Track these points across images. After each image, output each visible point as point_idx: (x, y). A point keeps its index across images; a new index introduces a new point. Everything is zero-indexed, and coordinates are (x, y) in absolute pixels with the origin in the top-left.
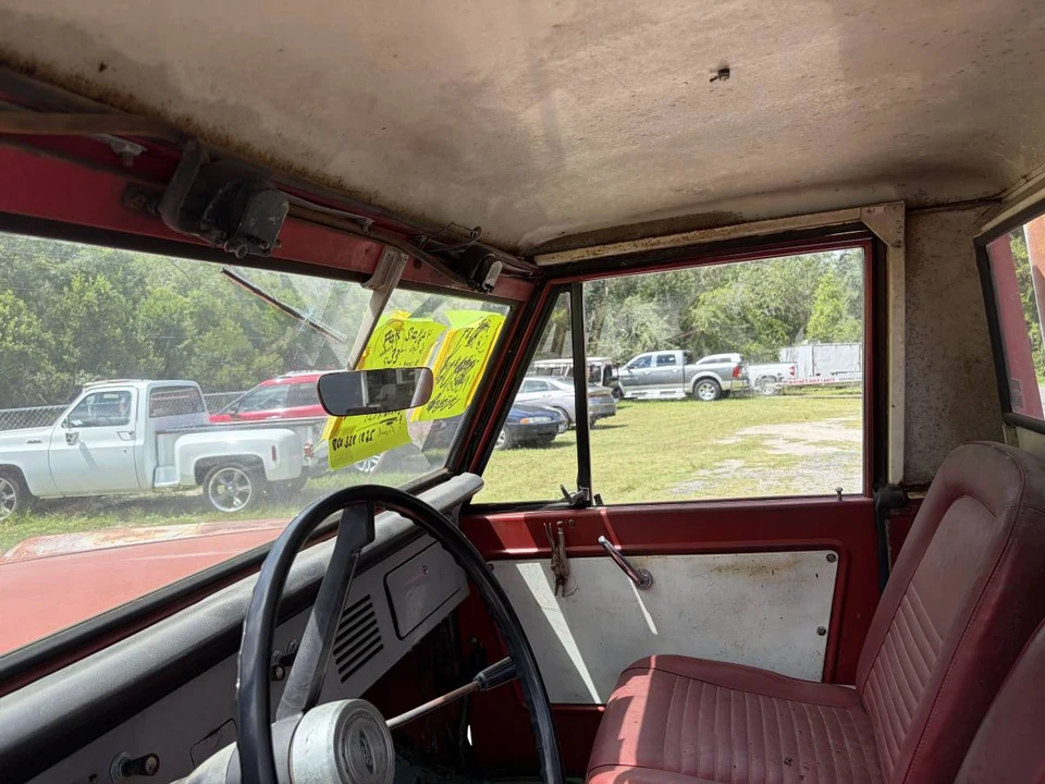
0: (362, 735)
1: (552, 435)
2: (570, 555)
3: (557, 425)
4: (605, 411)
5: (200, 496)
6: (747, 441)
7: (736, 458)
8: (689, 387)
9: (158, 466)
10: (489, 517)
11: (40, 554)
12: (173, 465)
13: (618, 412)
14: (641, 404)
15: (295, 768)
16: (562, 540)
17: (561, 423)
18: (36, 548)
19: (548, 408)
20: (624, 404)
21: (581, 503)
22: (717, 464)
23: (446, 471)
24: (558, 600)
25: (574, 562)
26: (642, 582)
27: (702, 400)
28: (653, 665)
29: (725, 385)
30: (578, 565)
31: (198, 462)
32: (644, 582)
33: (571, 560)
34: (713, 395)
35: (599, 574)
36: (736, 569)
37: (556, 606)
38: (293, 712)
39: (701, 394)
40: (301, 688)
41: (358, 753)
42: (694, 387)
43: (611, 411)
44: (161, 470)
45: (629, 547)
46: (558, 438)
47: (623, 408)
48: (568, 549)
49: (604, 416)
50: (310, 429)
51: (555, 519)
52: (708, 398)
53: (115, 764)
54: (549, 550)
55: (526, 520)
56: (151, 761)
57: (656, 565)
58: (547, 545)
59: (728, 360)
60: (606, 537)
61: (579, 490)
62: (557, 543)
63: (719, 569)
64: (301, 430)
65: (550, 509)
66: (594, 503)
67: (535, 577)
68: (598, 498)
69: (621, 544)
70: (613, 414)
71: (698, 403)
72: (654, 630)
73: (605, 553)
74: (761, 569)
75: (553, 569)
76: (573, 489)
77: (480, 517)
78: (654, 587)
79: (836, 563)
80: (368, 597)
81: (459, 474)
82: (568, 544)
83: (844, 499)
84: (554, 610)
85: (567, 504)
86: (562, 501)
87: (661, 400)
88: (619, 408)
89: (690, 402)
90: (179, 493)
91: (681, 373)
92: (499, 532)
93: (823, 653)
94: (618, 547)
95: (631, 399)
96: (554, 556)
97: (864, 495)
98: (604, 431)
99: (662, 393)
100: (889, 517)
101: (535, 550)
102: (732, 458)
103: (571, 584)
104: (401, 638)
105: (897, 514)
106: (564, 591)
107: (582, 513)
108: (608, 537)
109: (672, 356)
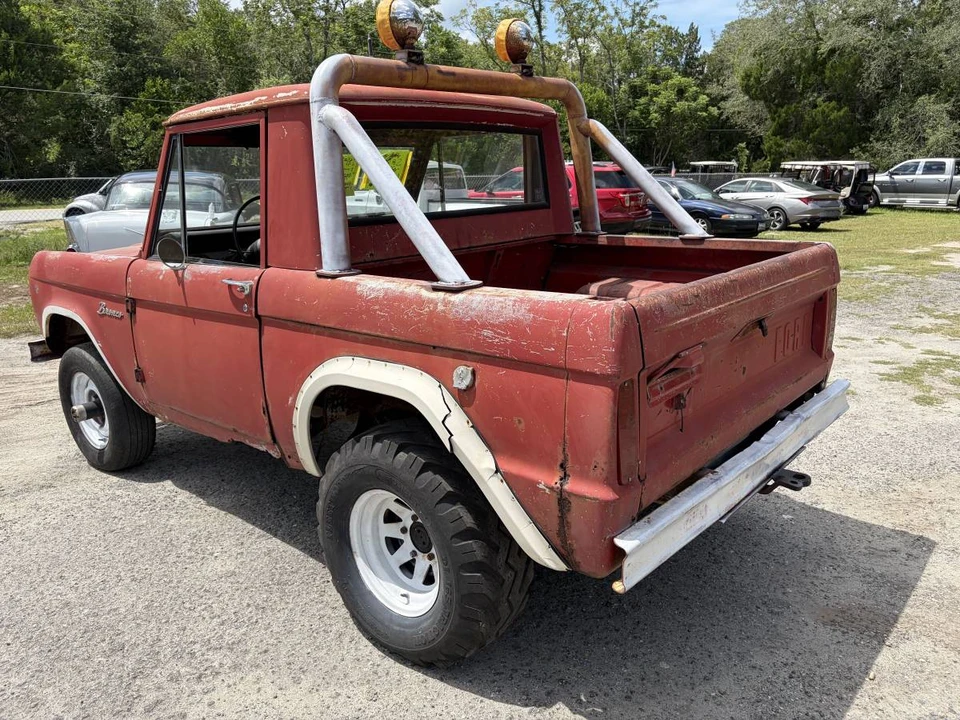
8: (954, 199)
87: (920, 210)
91: (948, 182)
99: (922, 202)
109: (944, 164)
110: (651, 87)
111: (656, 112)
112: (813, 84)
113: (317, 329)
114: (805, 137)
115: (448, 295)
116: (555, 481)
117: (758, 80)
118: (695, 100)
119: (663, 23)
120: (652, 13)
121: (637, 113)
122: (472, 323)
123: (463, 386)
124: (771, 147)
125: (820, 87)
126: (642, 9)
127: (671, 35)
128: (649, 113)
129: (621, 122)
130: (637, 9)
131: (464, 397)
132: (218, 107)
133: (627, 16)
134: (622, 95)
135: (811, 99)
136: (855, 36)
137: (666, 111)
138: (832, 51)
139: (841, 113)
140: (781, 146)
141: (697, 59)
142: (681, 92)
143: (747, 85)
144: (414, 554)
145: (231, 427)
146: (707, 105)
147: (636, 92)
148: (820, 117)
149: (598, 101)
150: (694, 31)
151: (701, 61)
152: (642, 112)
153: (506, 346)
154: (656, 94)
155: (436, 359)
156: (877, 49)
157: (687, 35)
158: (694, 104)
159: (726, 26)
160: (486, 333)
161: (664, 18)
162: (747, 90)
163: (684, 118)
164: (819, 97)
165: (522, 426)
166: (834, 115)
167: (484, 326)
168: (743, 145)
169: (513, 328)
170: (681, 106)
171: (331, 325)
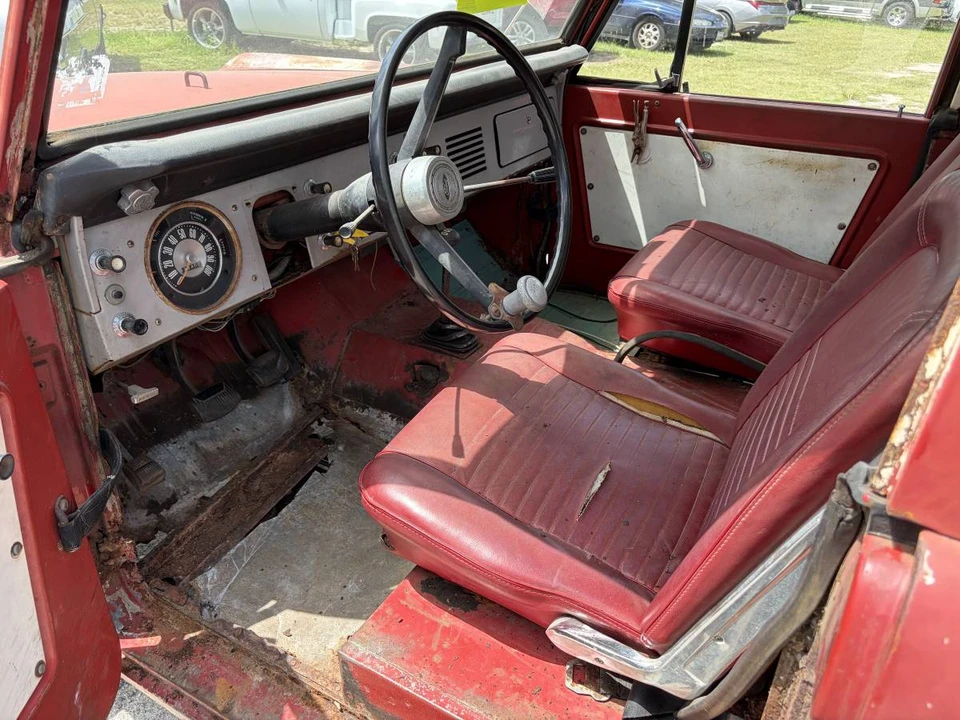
0: (445, 177)
1: (710, 41)
2: (650, 131)
3: (716, 31)
4: (775, 23)
5: (371, 53)
6: (917, 78)
7: (894, 94)
8: (878, 8)
9: (337, 18)
10: (590, 89)
11: (251, 66)
12: (350, 19)
13: (788, 26)
14: (818, 21)
15: (404, 185)
16: (646, 116)
17: (721, 30)
18: (249, 61)
19: (713, 11)
20: (800, 17)
21: (670, 88)
22: (872, 97)
23: (560, 41)
24: (633, 166)
25: (652, 137)
26: (704, 162)
27: (889, 26)
28: (692, 226)
29: (919, 11)
30: (655, 141)
31: (371, 18)
32: (705, 163)
33: (650, 135)
34: (902, 22)
35: (670, 150)
36: (785, 163)
37: (630, 171)
38: (407, 157)
39: (889, 18)
40: (412, 143)
41: (441, 186)
42: (885, 7)
43: (779, 23)
44: (340, 23)
45: (699, 131)
46: (715, 46)
47: (797, 22)
48: (649, 126)
49: (772, 28)
51: (643, 98)
52: (896, 24)
53: (307, 184)
54: (634, 124)
55: (621, 96)
56: (327, 187)
57: (719, 150)
58: (632, 120)
60: (682, 119)
61: (671, 75)
62: (641, 119)
63: (771, 162)
65: (642, 89)
66: (682, 89)
67: (618, 144)
68: (686, 85)
69: (694, 128)
70: (782, 28)
71: (884, 28)
72: (704, 203)
73: (679, 134)
74: (807, 166)
75: (634, 140)
76: (665, 75)
77: (584, 87)
78: (712, 169)
79: (875, 172)
80: (480, 129)
81: (569, 46)
82: (650, 121)
83: (903, 116)
84: (627, 174)
85: (657, 87)
86: (654, 84)
87: (842, 20)
88: (790, 22)
89: (874, 27)
90: (354, 48)
92: (596, 102)
93: (837, 244)
94: (691, 130)
95: (810, 14)
96: (637, 130)
97: (925, 116)
98: (766, 46)
99: (846, 11)
100: (937, 138)
101: (623, 122)
102: (890, 93)
103: (646, 155)
104: (501, 167)
105: (945, 136)
106: (638, 160)
107: (669, 96)
108: (685, 121)
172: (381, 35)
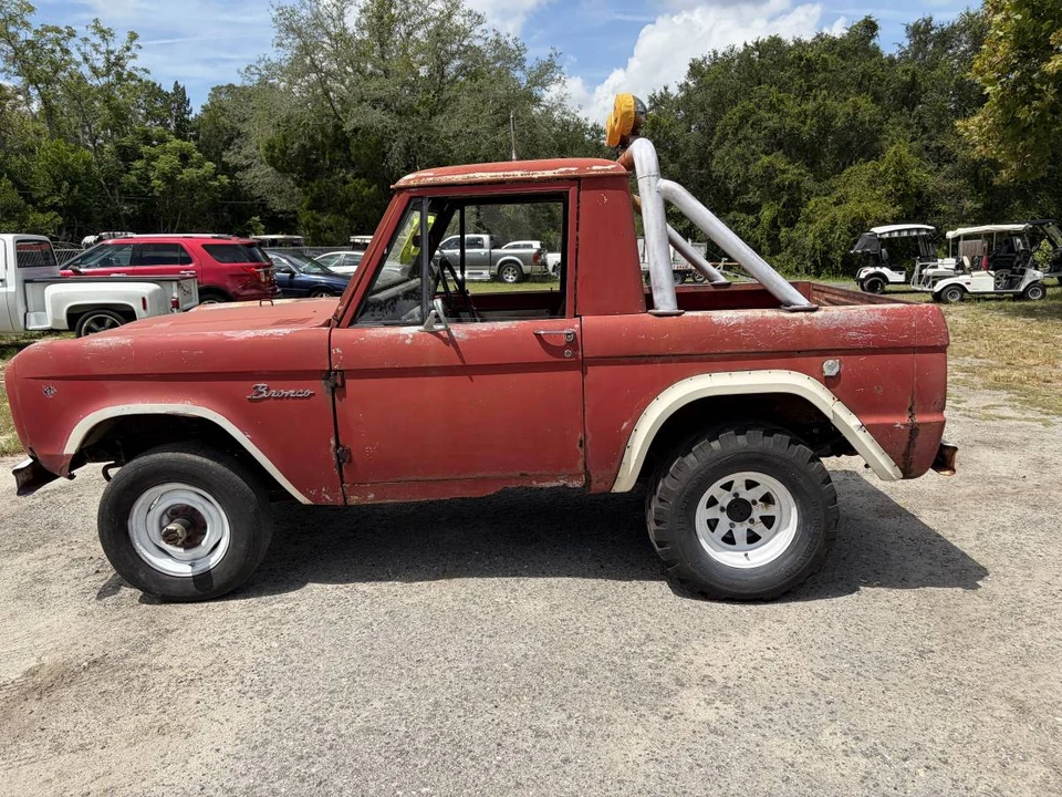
8: (494, 270)
9: (28, 311)
12: (45, 311)
27: (505, 282)
29: (527, 269)
31: (70, 308)
34: (514, 279)
39: (505, 276)
42: (499, 270)
44: (32, 315)
50: (175, 284)
52: (511, 281)
59: (530, 246)
64: (167, 285)
71: (502, 285)
89: (495, 284)
91: (488, 256)
109: (480, 239)
110: (145, 149)
111: (158, 178)
112: (339, 161)
113: (662, 358)
114: (340, 212)
115: (808, 314)
116: (906, 420)
117: (283, 152)
118: (199, 167)
119: (146, 77)
120: (130, 65)
121: (134, 179)
122: (838, 329)
123: (834, 373)
124: (308, 222)
125: (349, 163)
126: (119, 58)
127: (154, 91)
128: (149, 181)
129: (112, 188)
130: (112, 58)
131: (829, 382)
132: (501, 174)
133: (100, 64)
134: (108, 157)
135: (341, 175)
136: (376, 117)
137: (169, 178)
138: (356, 130)
139: (372, 190)
140: (318, 220)
141: (188, 122)
142: (185, 158)
143: (272, 156)
144: (732, 525)
145: (518, 474)
146: (216, 175)
147: (127, 155)
148: (352, 195)
149: (85, 163)
150: (180, 91)
151: (193, 125)
152: (140, 178)
153: (869, 340)
154: (154, 158)
155: (801, 360)
156: (395, 132)
157: (173, 95)
158: (201, 172)
159: (213, 89)
160: (850, 334)
161: (146, 71)
162: (272, 161)
163: (192, 187)
164: (347, 173)
165: (881, 391)
166: (366, 192)
167: (848, 330)
168: (257, 218)
169: (874, 327)
170: (189, 174)
171: (688, 352)
172: (83, 323)
